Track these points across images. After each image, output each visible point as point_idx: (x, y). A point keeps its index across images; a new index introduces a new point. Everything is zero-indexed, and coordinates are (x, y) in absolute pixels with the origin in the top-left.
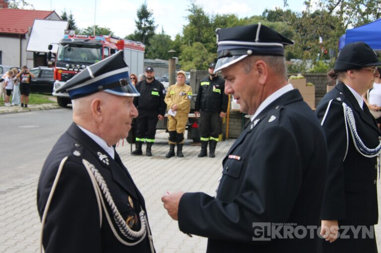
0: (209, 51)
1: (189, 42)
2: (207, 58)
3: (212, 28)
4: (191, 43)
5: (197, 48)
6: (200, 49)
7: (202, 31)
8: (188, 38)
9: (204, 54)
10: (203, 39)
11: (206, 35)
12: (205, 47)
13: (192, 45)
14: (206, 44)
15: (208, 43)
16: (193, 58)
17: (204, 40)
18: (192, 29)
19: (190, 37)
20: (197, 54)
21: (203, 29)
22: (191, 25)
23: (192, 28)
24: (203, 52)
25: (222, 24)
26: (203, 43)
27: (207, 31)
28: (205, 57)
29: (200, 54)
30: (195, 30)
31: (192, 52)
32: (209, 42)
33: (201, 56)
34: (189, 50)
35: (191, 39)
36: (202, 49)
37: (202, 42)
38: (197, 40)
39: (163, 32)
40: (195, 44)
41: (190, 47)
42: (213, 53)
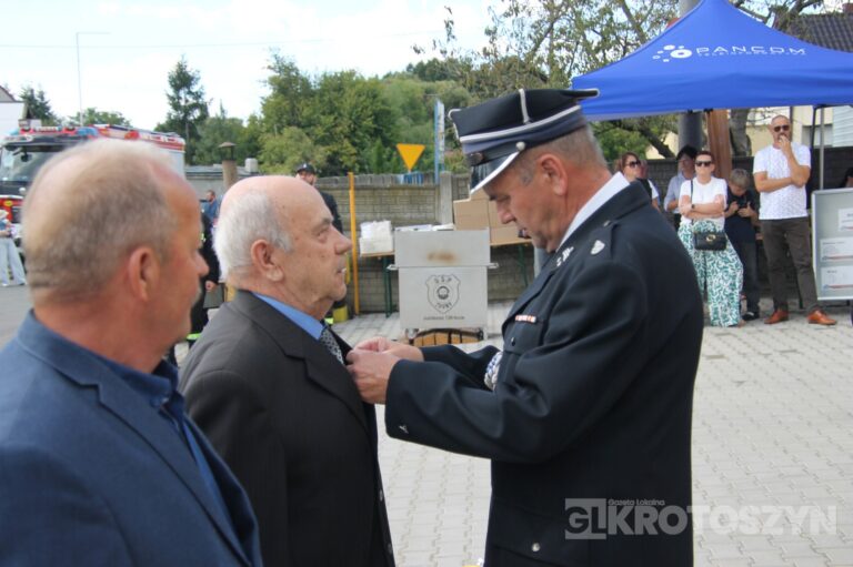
0: (316, 142)
1: (276, 129)
2: (313, 156)
3: (317, 97)
4: (279, 129)
5: (291, 138)
6: (297, 140)
7: (298, 105)
8: (272, 120)
9: (306, 148)
10: (300, 119)
11: (306, 112)
12: (308, 134)
13: (280, 134)
14: (307, 130)
15: (312, 128)
16: (286, 158)
17: (304, 122)
18: (279, 104)
19: (276, 118)
20: (294, 149)
21: (299, 102)
22: (275, 96)
23: (278, 100)
24: (303, 145)
25: (335, 90)
26: (303, 127)
27: (308, 106)
28: (308, 155)
29: (299, 149)
30: (284, 104)
31: (282, 147)
32: (314, 125)
33: (300, 153)
34: (277, 143)
35: (279, 121)
36: (301, 139)
37: (299, 125)
38: (290, 124)
39: (223, 111)
40: (287, 131)
41: (277, 137)
42: (323, 145)
